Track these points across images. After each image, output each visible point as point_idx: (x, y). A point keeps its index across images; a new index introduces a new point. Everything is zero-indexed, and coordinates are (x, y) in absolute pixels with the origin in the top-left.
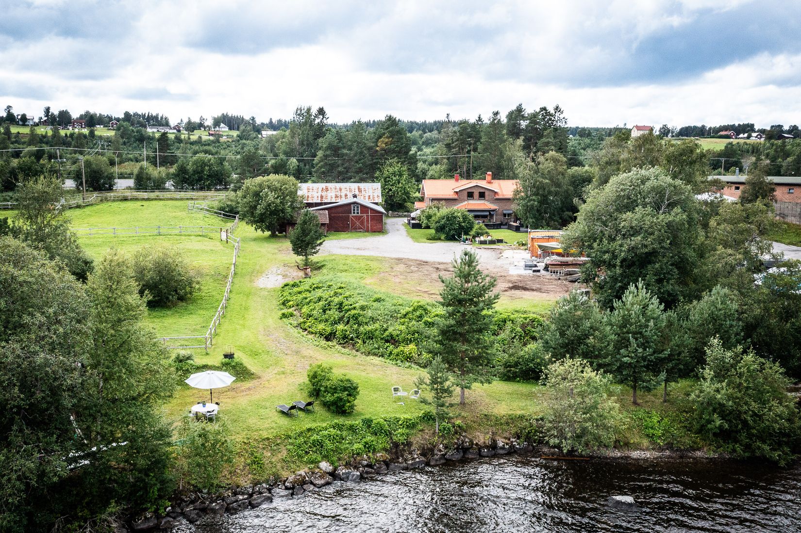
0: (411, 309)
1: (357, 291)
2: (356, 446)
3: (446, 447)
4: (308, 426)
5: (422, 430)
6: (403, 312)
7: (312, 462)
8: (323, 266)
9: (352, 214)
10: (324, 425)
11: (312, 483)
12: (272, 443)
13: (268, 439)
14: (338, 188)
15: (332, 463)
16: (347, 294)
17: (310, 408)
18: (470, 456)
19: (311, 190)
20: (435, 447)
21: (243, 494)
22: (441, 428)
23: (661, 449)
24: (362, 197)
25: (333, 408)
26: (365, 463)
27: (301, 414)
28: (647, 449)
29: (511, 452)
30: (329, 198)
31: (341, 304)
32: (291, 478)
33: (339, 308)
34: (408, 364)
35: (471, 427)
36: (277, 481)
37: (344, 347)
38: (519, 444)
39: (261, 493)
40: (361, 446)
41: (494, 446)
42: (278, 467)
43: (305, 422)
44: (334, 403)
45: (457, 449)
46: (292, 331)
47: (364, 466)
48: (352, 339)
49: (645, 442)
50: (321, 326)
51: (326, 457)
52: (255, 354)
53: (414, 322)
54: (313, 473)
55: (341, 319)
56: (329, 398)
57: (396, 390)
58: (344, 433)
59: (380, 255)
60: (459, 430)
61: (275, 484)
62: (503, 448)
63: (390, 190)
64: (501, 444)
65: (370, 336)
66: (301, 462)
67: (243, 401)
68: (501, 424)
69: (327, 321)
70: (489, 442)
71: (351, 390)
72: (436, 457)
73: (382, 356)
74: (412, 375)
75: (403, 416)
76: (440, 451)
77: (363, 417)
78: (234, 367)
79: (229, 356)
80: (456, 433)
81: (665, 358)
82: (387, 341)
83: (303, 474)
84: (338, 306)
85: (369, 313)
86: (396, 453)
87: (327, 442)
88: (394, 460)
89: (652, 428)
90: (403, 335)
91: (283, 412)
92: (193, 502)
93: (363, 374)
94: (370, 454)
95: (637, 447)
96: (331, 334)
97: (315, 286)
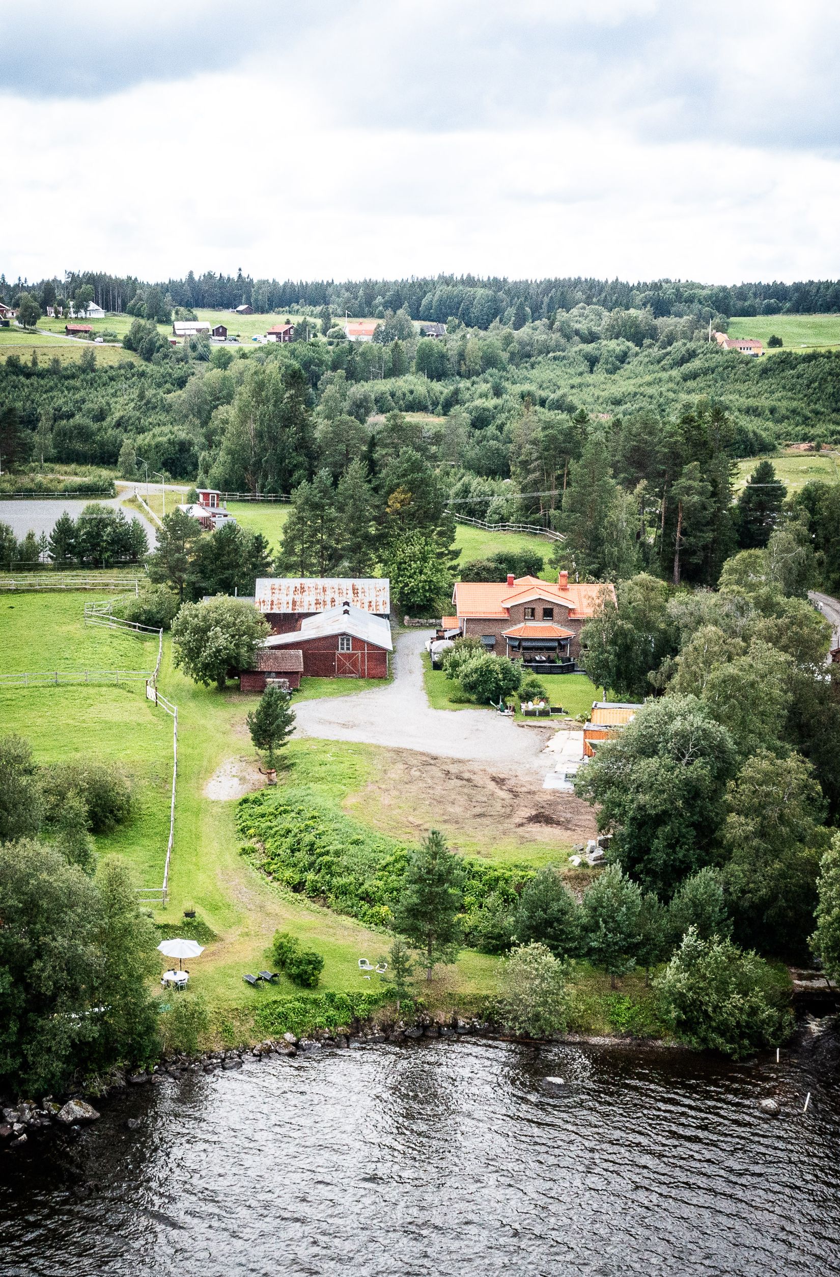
0: (392, 859)
1: (333, 826)
2: (318, 1020)
3: (406, 1024)
4: (274, 998)
5: (383, 1007)
6: (383, 863)
7: (277, 1033)
8: (293, 764)
9: (340, 651)
10: (289, 998)
11: (277, 1052)
12: (240, 1014)
13: (237, 1009)
14: (320, 587)
15: (296, 1035)
16: (322, 828)
17: (276, 978)
18: (430, 1034)
19: (276, 591)
20: (395, 1023)
21: (217, 1058)
22: (403, 1004)
23: (622, 1037)
24: (359, 604)
25: (297, 981)
26: (327, 1035)
27: (267, 985)
28: (608, 1035)
29: (472, 1032)
30: (306, 604)
31: (312, 845)
32: (259, 1046)
33: (310, 850)
34: (382, 928)
35: (433, 1006)
36: (246, 1048)
37: (314, 902)
38: (479, 1025)
39: (232, 1058)
40: (323, 1020)
41: (454, 1025)
42: (247, 1036)
43: (271, 994)
44: (299, 976)
45: (418, 1026)
46: (254, 875)
47: (325, 1039)
48: (323, 892)
49: (607, 1029)
50: (288, 873)
51: (291, 1029)
52: (214, 908)
53: (394, 877)
54: (278, 1043)
55: (312, 864)
56: (294, 970)
57: (363, 962)
58: (308, 1006)
59: (374, 741)
60: (420, 1008)
61: (244, 1051)
62: (463, 1027)
63: (407, 585)
64: (461, 1023)
65: (344, 891)
66: (267, 1032)
67: (209, 968)
68: (464, 1004)
69: (295, 865)
70: (450, 1021)
71: (316, 963)
72: (396, 1033)
73: (356, 916)
74: (384, 943)
75: (366, 992)
76: (400, 1027)
77: (327, 991)
78: (196, 927)
79: (190, 914)
80: (417, 1010)
81: (638, 944)
82: (362, 899)
83: (269, 1043)
84: (308, 848)
85: (344, 860)
86: (357, 1028)
87: (292, 1014)
88: (354, 1034)
89: (618, 1015)
90: (379, 893)
91: (249, 983)
92: (174, 1063)
93: (332, 939)
94: (332, 1028)
95: (597, 1033)
96: (299, 883)
97: (282, 808)
